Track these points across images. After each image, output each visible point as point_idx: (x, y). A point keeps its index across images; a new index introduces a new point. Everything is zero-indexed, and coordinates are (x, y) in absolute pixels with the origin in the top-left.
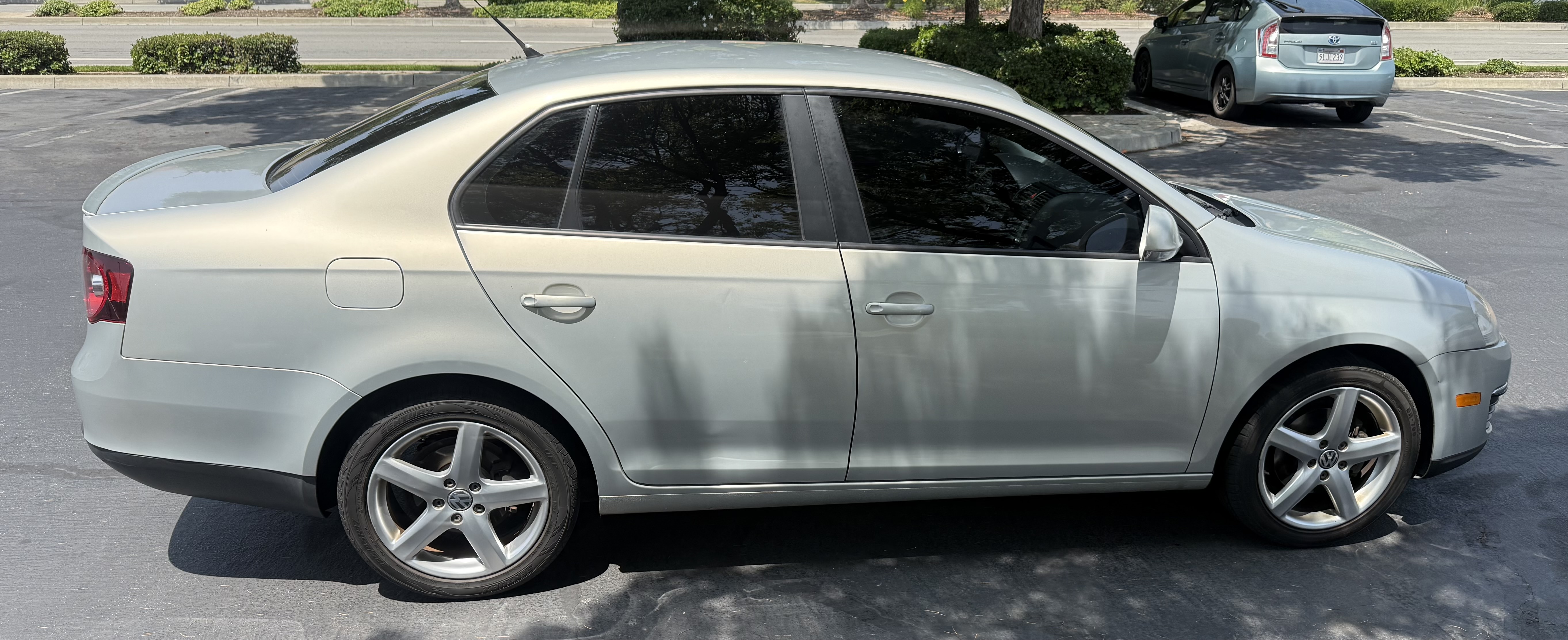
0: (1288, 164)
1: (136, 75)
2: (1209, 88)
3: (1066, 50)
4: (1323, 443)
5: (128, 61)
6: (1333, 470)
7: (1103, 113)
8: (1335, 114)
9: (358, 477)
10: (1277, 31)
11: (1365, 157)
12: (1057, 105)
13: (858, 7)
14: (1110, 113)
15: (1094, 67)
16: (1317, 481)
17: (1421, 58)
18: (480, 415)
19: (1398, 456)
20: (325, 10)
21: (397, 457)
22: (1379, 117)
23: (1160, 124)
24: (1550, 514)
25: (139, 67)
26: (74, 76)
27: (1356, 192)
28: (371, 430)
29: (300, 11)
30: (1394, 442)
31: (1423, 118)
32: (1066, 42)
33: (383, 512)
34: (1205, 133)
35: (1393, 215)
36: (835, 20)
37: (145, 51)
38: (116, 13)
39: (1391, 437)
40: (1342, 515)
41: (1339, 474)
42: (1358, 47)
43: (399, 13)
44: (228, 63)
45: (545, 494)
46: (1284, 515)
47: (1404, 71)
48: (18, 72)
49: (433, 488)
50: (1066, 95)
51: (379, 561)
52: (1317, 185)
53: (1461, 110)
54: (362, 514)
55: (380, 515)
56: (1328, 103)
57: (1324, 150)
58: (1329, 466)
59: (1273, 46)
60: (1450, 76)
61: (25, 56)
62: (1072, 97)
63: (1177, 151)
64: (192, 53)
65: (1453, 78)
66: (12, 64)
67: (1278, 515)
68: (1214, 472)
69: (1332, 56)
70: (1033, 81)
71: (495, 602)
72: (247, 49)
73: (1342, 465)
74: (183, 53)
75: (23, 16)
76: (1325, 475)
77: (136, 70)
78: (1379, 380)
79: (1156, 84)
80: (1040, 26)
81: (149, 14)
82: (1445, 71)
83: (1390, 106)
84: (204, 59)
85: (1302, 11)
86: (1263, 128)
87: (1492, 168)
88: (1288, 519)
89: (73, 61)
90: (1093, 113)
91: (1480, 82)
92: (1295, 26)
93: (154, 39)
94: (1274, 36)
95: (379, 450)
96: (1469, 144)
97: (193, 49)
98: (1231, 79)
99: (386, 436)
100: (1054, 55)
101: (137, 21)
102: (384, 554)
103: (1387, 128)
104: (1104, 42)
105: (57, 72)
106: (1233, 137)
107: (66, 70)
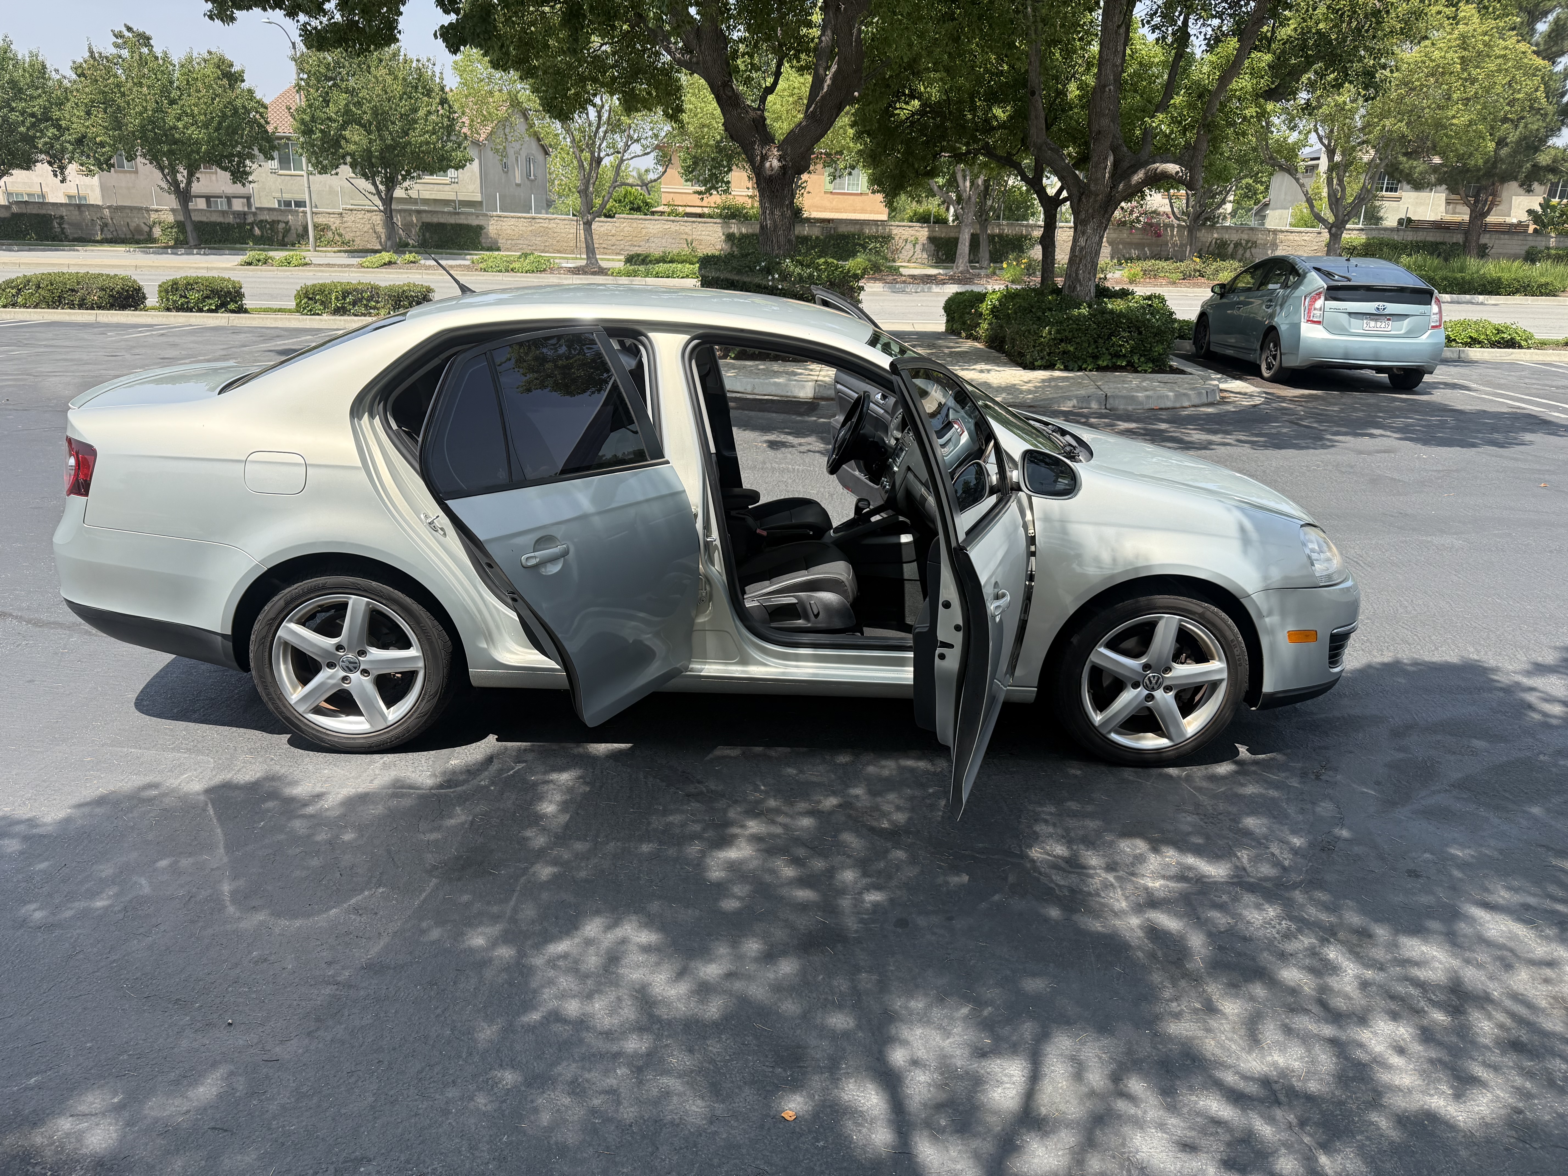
0: (1315, 425)
1: (297, 316)
2: (1259, 352)
3: (1112, 312)
4: (1146, 667)
5: (292, 304)
6: (1159, 694)
7: (1146, 372)
8: (1387, 380)
9: (265, 637)
10: (1323, 298)
11: (1400, 422)
12: (1100, 363)
13: (961, 272)
14: (1153, 372)
15: (1138, 328)
16: (1141, 702)
17: (1498, 330)
18: (365, 591)
19: (1224, 686)
20: (481, 265)
21: (299, 622)
22: (1435, 386)
23: (1199, 383)
24: (1401, 755)
25: (300, 309)
26: (247, 315)
27: (1369, 453)
28: (276, 599)
29: (460, 266)
30: (1219, 671)
31: (1482, 388)
32: (1116, 305)
33: (287, 669)
34: (1245, 394)
35: (1396, 476)
36: (937, 284)
37: (306, 295)
38: (306, 264)
39: (1216, 667)
40: (1169, 738)
41: (1165, 699)
42: (1407, 316)
43: (545, 270)
44: (375, 308)
45: (421, 664)
46: (1110, 732)
47: (1480, 343)
48: (200, 310)
49: (326, 652)
50: (1110, 354)
51: (281, 713)
52: (1333, 446)
53: (1527, 381)
54: (267, 670)
55: (284, 672)
56: (1379, 369)
57: (1360, 414)
58: (1153, 689)
59: (1318, 313)
60: (1529, 348)
61: (208, 297)
62: (1117, 355)
63: (1210, 410)
64: (344, 298)
65: (1532, 350)
66: (196, 304)
67: (1104, 732)
68: (1039, 687)
69: (1379, 324)
70: (1078, 340)
71: (376, 757)
72: (390, 296)
73: (1168, 689)
74: (337, 298)
75: (229, 265)
76: (1150, 697)
77: (298, 312)
78: (1200, 610)
79: (1213, 348)
80: (1093, 290)
81: (333, 265)
82: (1523, 343)
83: (1440, 374)
84: (354, 303)
85: (1349, 280)
86: (1306, 392)
87: (1528, 437)
88: (1114, 736)
89: (248, 303)
90: (1137, 371)
91: (1559, 355)
92: (1340, 294)
93: (314, 285)
94: (1319, 303)
95: (282, 616)
96: (1516, 413)
97: (345, 294)
98: (1277, 344)
99: (287, 604)
100: (1099, 316)
101: (322, 271)
102: (285, 707)
103: (1438, 396)
104: (1150, 306)
105: (233, 311)
106: (1271, 398)
107: (241, 310)
